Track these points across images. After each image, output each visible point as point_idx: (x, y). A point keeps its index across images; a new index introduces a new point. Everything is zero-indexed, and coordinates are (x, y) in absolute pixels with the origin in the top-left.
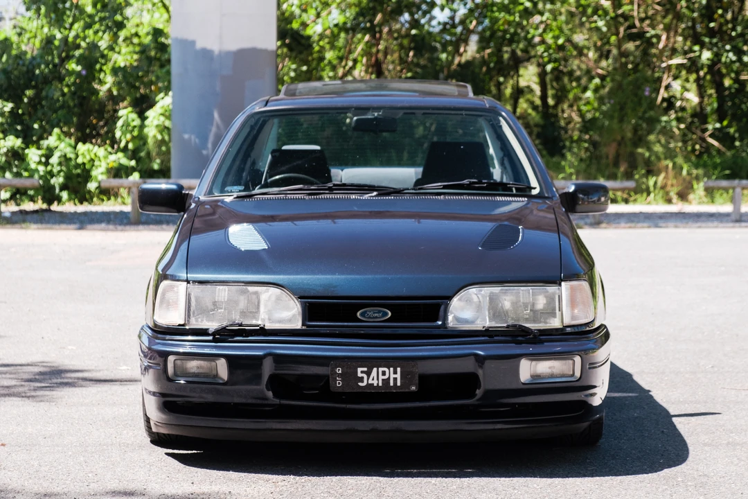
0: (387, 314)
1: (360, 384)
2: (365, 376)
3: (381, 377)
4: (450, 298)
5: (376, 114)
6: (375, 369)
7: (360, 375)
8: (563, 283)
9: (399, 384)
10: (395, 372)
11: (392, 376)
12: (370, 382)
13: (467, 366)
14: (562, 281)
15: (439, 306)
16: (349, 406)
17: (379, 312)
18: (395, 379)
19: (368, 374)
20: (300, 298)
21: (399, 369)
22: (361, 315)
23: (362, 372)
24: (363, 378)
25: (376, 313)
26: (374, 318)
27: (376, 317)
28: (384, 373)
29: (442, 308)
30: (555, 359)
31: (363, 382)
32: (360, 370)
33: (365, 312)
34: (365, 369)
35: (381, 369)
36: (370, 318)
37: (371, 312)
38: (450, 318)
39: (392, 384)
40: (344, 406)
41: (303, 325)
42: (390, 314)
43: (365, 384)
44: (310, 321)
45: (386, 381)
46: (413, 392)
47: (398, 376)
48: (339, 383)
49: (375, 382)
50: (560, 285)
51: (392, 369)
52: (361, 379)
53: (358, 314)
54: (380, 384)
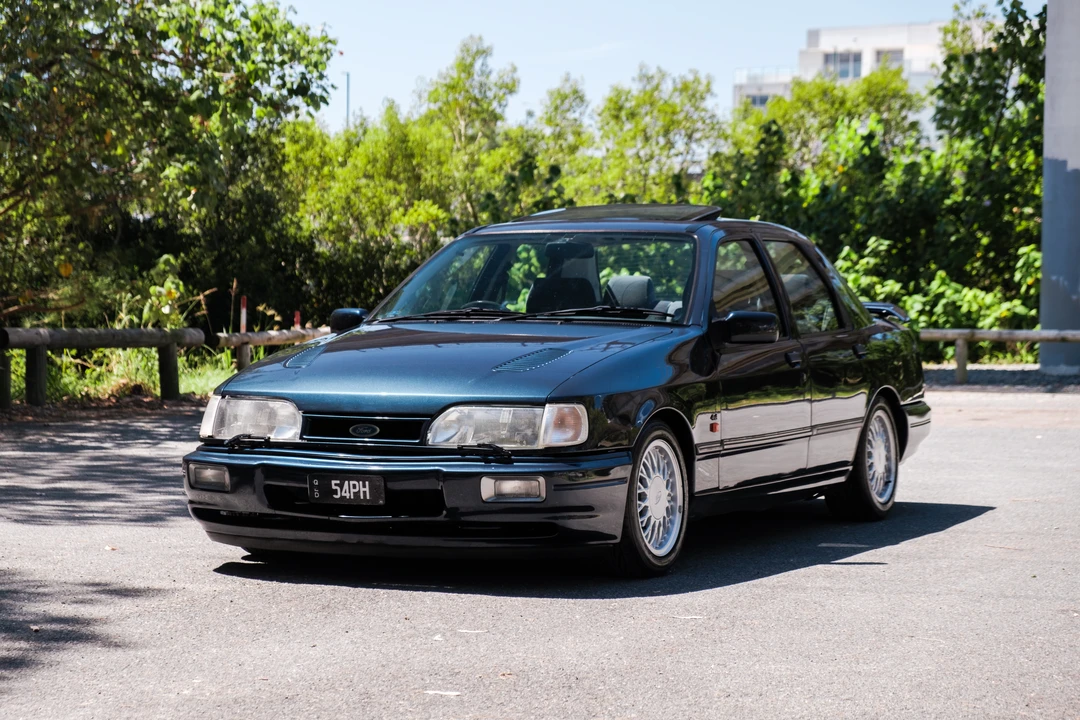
0: (376, 430)
1: (335, 496)
2: (338, 489)
3: (352, 490)
4: (434, 416)
5: (568, 239)
6: (346, 482)
7: (334, 487)
8: (547, 406)
9: (368, 497)
10: (364, 486)
11: (362, 490)
12: (343, 494)
13: (433, 484)
14: (547, 403)
15: (424, 423)
17: (370, 428)
18: (365, 492)
19: (341, 486)
20: (305, 412)
21: (367, 483)
23: (336, 485)
25: (365, 430)
26: (362, 434)
27: (365, 434)
28: (354, 487)
29: (426, 426)
30: (517, 479)
31: (337, 494)
32: (333, 482)
33: (356, 428)
34: (338, 482)
35: (352, 483)
36: (359, 433)
37: (362, 428)
38: (429, 436)
39: (362, 497)
41: (301, 438)
42: (378, 430)
43: (338, 496)
44: (307, 435)
45: (357, 494)
46: (380, 506)
47: (367, 489)
48: (317, 495)
49: (347, 495)
50: (544, 407)
51: (361, 483)
52: (335, 492)
53: (350, 430)
54: (352, 497)
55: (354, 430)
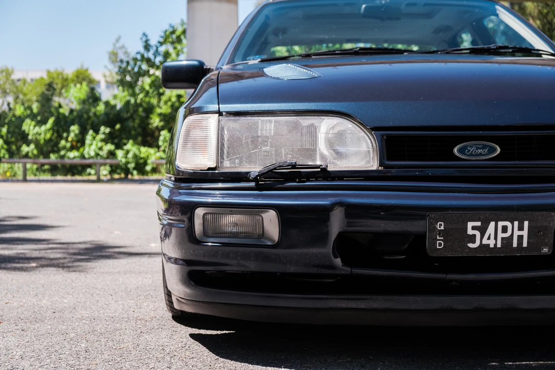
0: (495, 150)
1: (471, 245)
2: (478, 234)
3: (501, 235)
6: (492, 224)
7: (470, 232)
9: (525, 244)
10: (521, 228)
11: (517, 233)
12: (485, 241)
17: (484, 147)
18: (520, 238)
19: (483, 230)
20: (375, 129)
21: (526, 224)
22: (459, 151)
23: (474, 228)
24: (475, 236)
25: (480, 148)
26: (477, 155)
27: (481, 154)
28: (505, 229)
31: (474, 242)
32: (470, 225)
33: (465, 148)
34: (478, 224)
35: (501, 224)
36: (472, 155)
37: (472, 147)
39: (515, 245)
41: (380, 165)
42: (499, 150)
43: (477, 245)
45: (507, 241)
46: (545, 256)
47: (525, 233)
48: (440, 244)
49: (492, 243)
51: (516, 223)
52: (472, 239)
53: (455, 150)
54: (499, 245)
55: (461, 151)
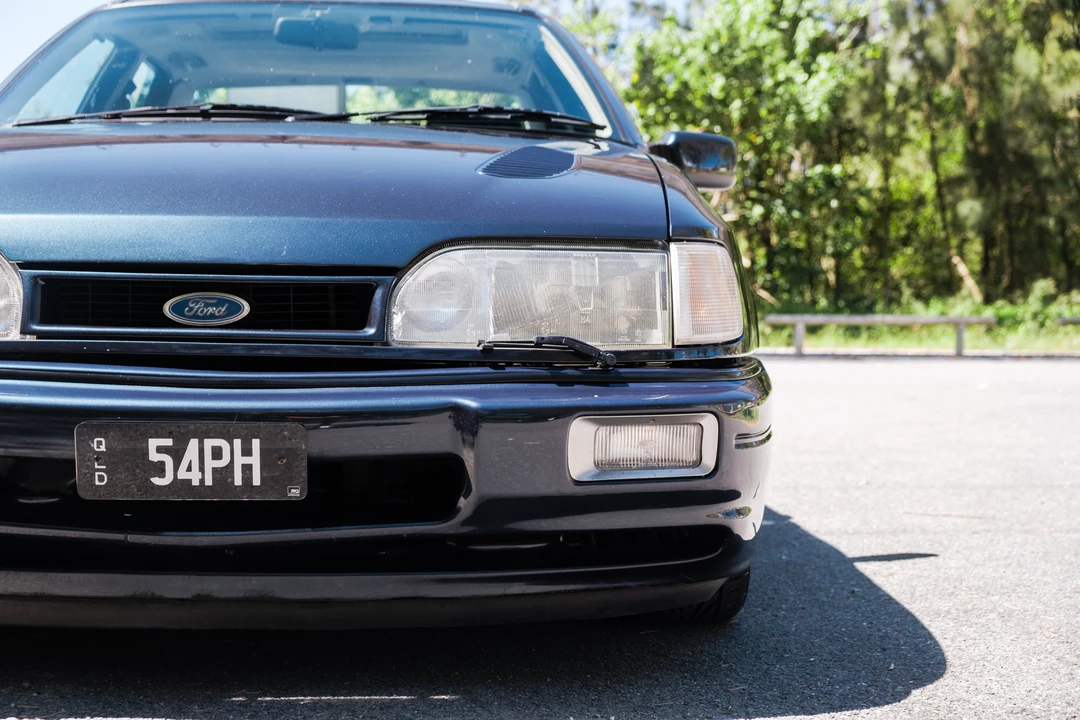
0: (239, 308)
1: (156, 481)
2: (168, 460)
3: (210, 464)
4: (397, 272)
6: (194, 443)
7: (154, 456)
8: (673, 246)
9: (257, 481)
10: (247, 452)
11: (240, 460)
12: (182, 474)
13: (435, 438)
14: (669, 240)
15: (370, 290)
16: (132, 538)
17: (220, 303)
18: (247, 469)
19: (177, 454)
20: (25, 265)
21: (256, 443)
22: (174, 309)
23: (160, 450)
24: (162, 464)
25: (212, 305)
26: (205, 317)
27: (212, 316)
28: (217, 453)
29: (378, 294)
30: (655, 422)
31: (163, 476)
32: (153, 443)
33: (185, 303)
34: (168, 442)
35: (209, 443)
36: (195, 317)
37: (197, 302)
38: (397, 319)
39: (238, 481)
40: (119, 537)
41: (24, 331)
42: (247, 309)
43: (166, 480)
44: (43, 322)
45: (223, 474)
46: (294, 503)
47: (255, 460)
48: (100, 478)
49: (195, 477)
50: (666, 249)
51: (237, 443)
52: (160, 469)
53: (166, 307)
54: (209, 482)
55: (175, 309)
